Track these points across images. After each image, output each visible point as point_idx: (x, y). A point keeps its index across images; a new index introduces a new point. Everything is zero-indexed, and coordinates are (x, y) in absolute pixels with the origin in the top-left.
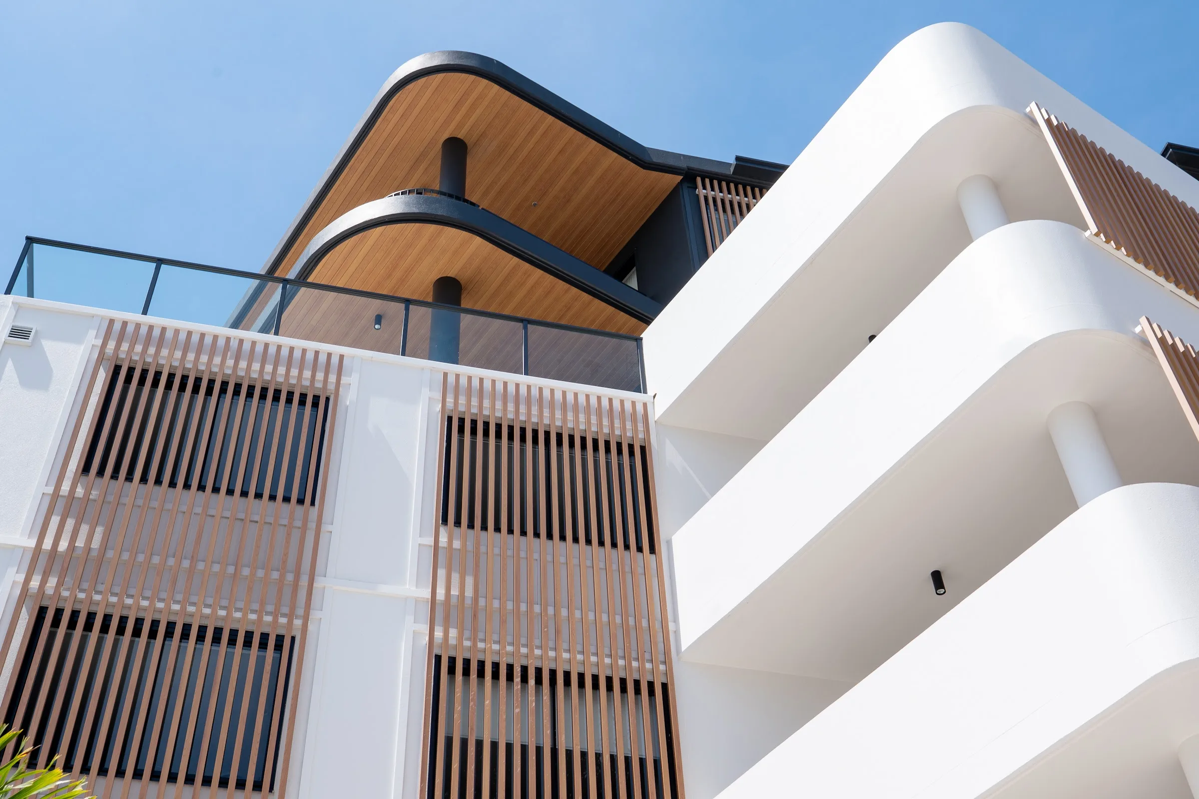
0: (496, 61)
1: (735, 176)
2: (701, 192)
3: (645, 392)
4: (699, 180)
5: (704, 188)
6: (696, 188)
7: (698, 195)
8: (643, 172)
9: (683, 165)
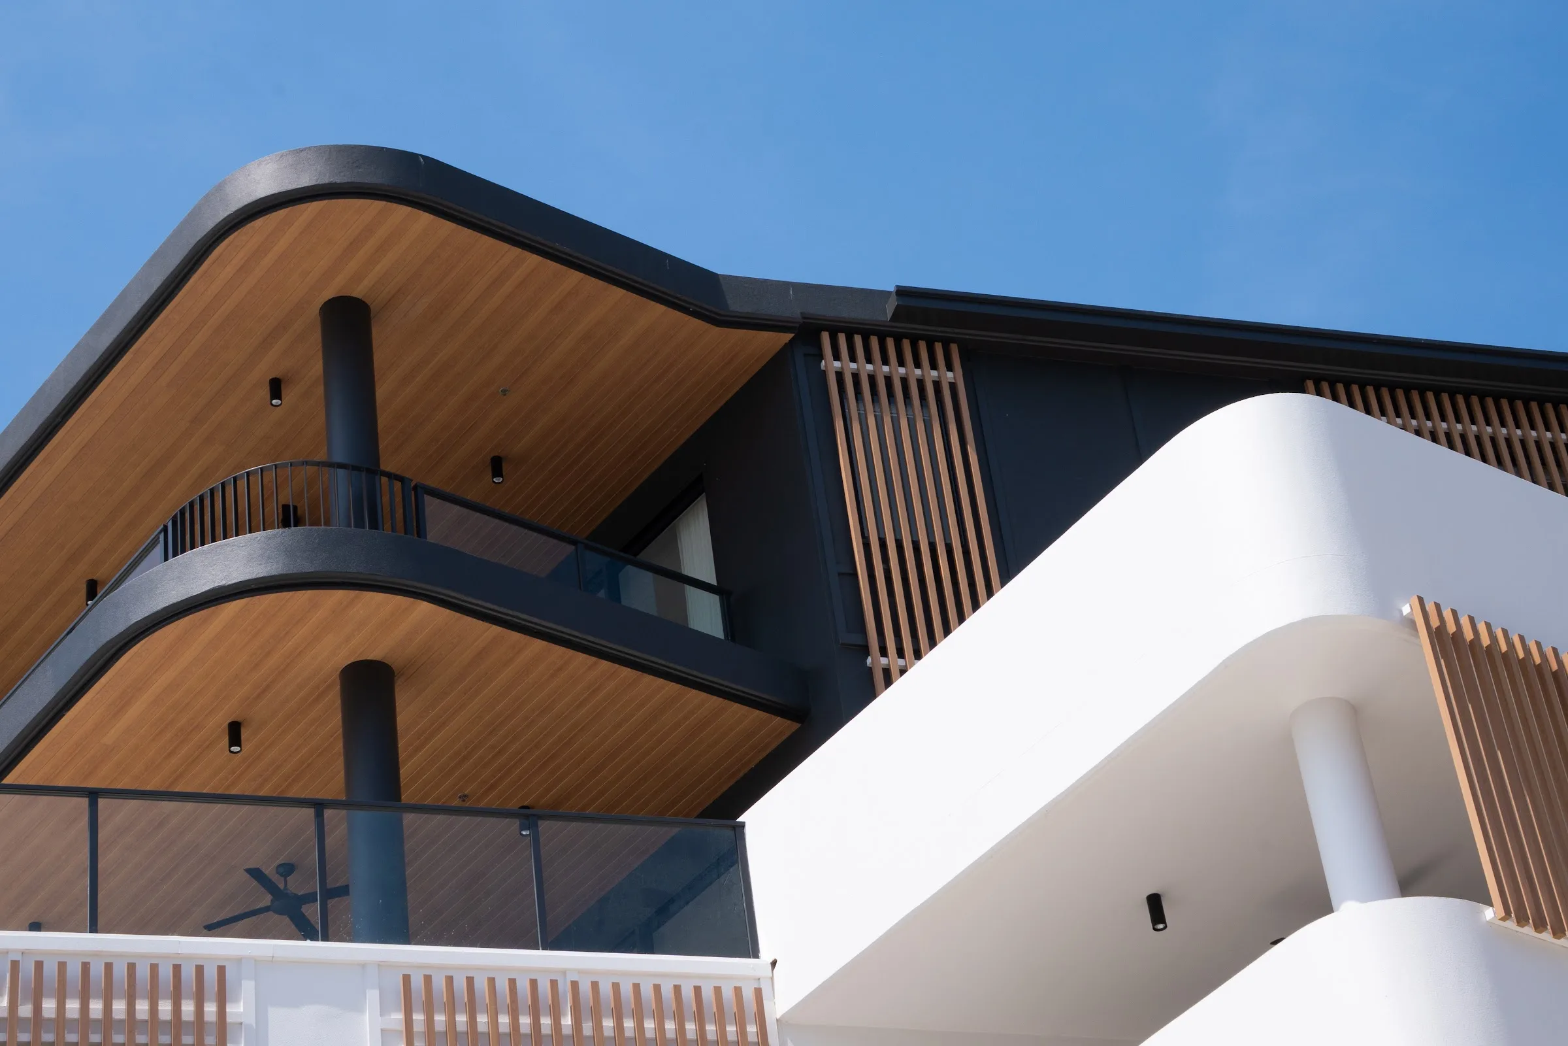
0: (425, 157)
1: (894, 324)
2: (831, 365)
3: (755, 954)
4: (825, 337)
5: (837, 357)
6: (821, 357)
7: (824, 371)
8: (715, 332)
9: (793, 311)
